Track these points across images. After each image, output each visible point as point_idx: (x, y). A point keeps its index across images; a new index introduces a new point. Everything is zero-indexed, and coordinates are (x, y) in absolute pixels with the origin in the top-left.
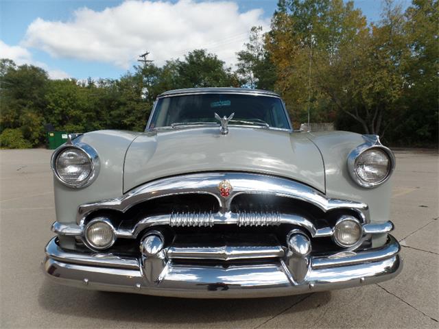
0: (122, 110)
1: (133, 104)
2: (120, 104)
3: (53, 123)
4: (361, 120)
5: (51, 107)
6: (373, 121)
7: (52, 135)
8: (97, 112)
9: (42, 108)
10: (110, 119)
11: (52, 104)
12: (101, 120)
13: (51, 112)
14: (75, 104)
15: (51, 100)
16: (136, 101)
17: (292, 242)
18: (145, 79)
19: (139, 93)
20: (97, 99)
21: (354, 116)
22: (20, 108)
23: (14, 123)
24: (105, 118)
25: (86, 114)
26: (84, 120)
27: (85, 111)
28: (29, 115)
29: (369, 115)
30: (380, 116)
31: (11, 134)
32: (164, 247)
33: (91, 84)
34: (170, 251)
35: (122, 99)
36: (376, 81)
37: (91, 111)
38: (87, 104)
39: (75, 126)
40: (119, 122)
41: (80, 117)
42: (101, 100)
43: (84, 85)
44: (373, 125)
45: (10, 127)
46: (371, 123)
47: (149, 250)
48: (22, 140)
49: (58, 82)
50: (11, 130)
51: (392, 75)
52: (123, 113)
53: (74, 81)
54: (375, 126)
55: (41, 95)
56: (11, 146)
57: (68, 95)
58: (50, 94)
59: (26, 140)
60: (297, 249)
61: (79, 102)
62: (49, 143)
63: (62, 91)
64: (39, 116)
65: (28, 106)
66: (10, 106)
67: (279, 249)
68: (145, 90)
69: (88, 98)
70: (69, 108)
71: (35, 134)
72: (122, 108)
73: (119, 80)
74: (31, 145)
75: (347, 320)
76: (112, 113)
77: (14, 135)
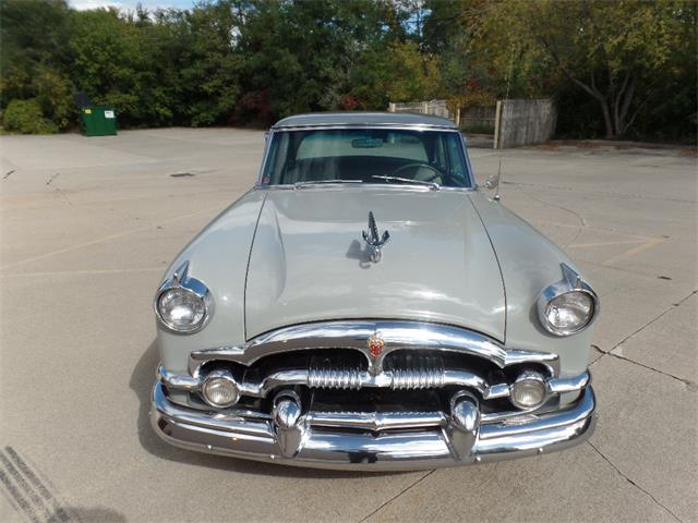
0: (198, 68)
1: (217, 56)
2: (195, 57)
3: (88, 90)
4: (598, 95)
5: (82, 63)
6: (618, 98)
7: (88, 112)
8: (158, 71)
9: (65, 62)
10: (180, 84)
11: (83, 56)
12: (165, 85)
13: (82, 70)
14: (119, 57)
15: (80, 50)
16: (219, 51)
17: (458, 410)
18: (235, 10)
19: (226, 37)
20: (156, 49)
21: (587, 88)
22: (31, 64)
23: (24, 89)
24: (172, 81)
25: (139, 75)
26: (138, 86)
27: (137, 68)
28: (48, 76)
29: (612, 86)
30: (632, 89)
31: (23, 110)
32: (302, 414)
33: (143, 16)
34: (309, 418)
35: (199, 48)
36: (630, 30)
37: (147, 69)
38: (140, 58)
39: (124, 96)
40: (195, 87)
41: (130, 79)
42: (163, 48)
43: (130, 18)
44: (617, 103)
45: (19, 98)
46: (615, 101)
47: (283, 417)
48: (41, 120)
49: (88, 16)
50: (20, 102)
51: (660, 20)
52: (201, 72)
53: (113, 12)
54: (621, 105)
55: (63, 41)
56: (24, 129)
57: (108, 42)
58: (78, 39)
59: (46, 119)
60: (461, 419)
61: (126, 54)
62: (84, 125)
63: (96, 33)
64: (63, 78)
65: (43, 60)
66: (14, 61)
67: (440, 416)
68: (235, 32)
69: (141, 45)
70: (111, 64)
71: (61, 110)
72: (198, 63)
73: (191, 12)
74: (57, 129)
75: (521, 478)
76: (183, 72)
77: (27, 110)
